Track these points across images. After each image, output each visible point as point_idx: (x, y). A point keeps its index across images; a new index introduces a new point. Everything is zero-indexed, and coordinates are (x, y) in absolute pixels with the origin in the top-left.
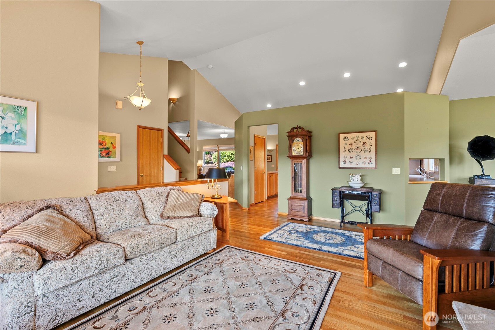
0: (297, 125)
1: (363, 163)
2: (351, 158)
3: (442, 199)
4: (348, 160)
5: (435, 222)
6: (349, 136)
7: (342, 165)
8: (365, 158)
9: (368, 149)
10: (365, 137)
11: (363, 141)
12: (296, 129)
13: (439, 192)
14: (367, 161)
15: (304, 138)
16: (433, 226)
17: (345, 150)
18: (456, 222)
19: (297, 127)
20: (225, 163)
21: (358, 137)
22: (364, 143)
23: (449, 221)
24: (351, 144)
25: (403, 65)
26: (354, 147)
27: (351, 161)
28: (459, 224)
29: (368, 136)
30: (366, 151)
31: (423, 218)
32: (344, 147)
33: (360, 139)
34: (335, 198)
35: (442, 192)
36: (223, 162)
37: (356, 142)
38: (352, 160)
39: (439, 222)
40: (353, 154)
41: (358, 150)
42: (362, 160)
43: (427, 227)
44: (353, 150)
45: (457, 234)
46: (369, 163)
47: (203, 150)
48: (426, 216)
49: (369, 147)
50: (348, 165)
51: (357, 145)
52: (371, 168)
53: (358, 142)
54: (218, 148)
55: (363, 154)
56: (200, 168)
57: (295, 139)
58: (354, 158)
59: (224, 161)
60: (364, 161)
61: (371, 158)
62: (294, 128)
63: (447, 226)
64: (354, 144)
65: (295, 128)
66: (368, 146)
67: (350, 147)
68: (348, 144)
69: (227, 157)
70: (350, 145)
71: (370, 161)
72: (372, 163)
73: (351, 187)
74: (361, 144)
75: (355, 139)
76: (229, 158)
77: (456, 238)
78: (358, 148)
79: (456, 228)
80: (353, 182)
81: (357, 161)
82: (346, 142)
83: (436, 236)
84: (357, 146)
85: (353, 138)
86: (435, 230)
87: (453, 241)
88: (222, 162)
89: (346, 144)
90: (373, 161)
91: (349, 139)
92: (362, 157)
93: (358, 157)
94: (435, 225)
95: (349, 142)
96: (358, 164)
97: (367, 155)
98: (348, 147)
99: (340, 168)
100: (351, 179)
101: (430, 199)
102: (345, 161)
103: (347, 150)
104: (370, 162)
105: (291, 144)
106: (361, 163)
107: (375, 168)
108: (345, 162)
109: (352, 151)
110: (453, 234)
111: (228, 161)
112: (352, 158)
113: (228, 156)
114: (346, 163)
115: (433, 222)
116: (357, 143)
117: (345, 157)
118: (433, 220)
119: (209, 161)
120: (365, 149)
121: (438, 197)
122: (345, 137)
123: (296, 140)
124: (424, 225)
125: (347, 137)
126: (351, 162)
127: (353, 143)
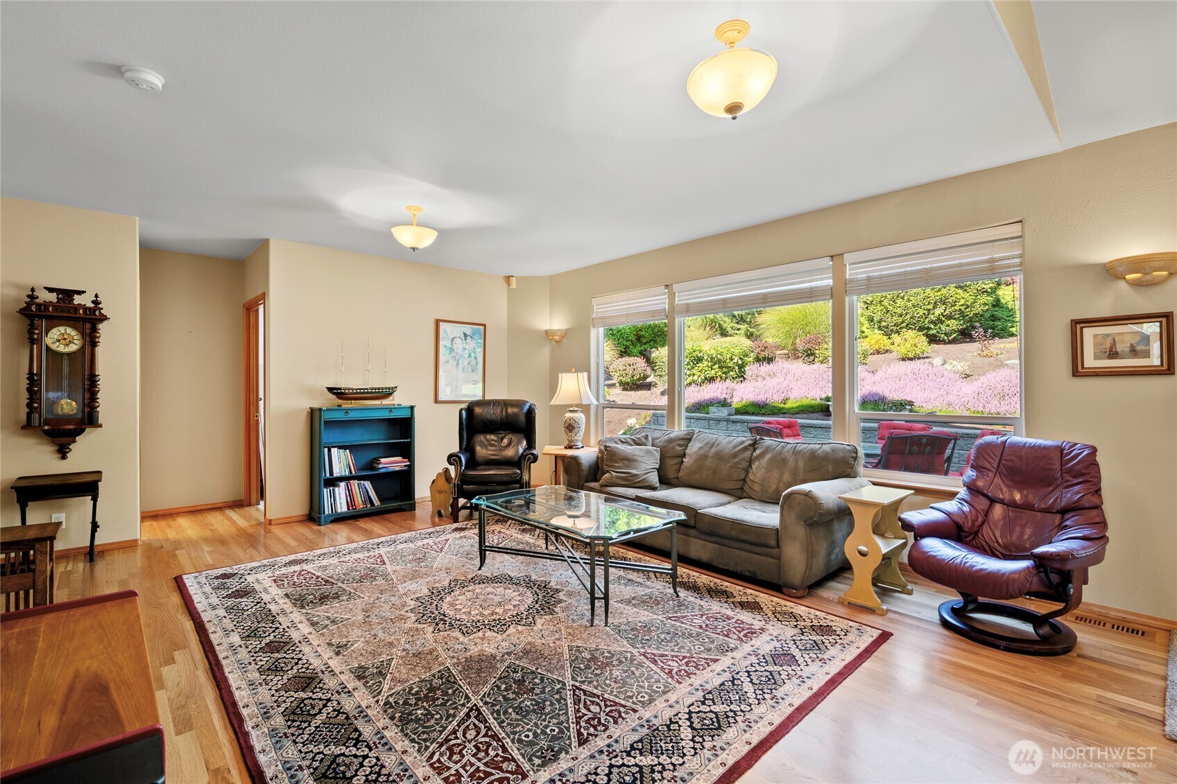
20: (698, 388)
36: (690, 384)
47: (594, 323)
54: (672, 297)
56: (568, 415)
59: (695, 378)
69: (706, 363)
76: (717, 366)
88: (688, 381)
111: (711, 380)
113: (712, 358)
119: (639, 379)
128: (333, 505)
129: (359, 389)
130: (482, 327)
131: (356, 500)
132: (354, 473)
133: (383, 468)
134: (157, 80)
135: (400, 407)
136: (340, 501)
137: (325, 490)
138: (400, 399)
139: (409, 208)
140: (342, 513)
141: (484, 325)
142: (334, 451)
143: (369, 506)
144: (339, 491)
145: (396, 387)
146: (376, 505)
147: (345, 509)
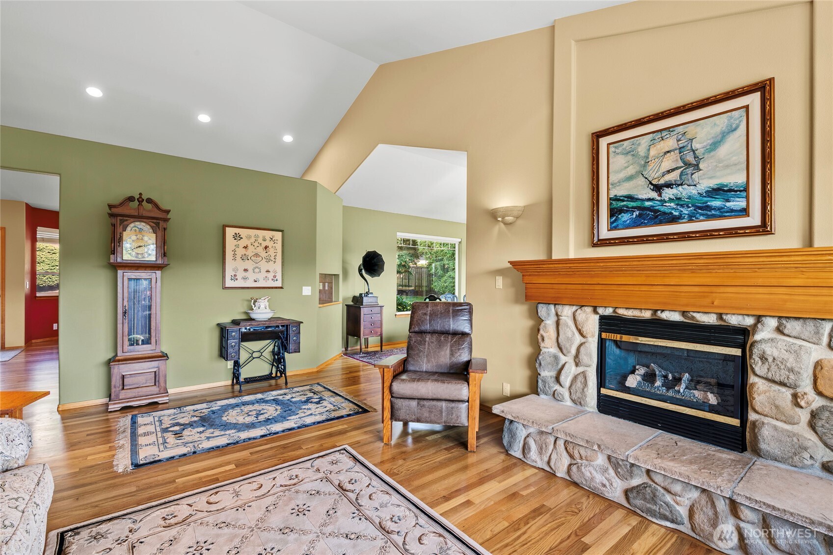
0: (140, 194)
1: (264, 280)
2: (246, 270)
3: (429, 319)
4: (241, 274)
5: (429, 343)
6: (243, 232)
7: (229, 283)
8: (268, 271)
9: (272, 258)
10: (268, 239)
11: (264, 244)
12: (136, 203)
13: (424, 312)
14: (270, 275)
15: (158, 224)
16: (428, 349)
17: (236, 256)
18: (447, 339)
19: (140, 197)
21: (257, 236)
22: (266, 247)
23: (441, 340)
24: (246, 248)
25: (288, 138)
26: (250, 252)
27: (245, 276)
28: (450, 340)
29: (271, 237)
30: (268, 260)
31: (415, 342)
32: (234, 251)
33: (260, 240)
34: (233, 342)
35: (427, 311)
37: (255, 244)
38: (247, 274)
39: (432, 342)
40: (249, 265)
41: (257, 258)
42: (264, 274)
43: (422, 351)
44: (249, 258)
45: (451, 351)
46: (272, 280)
48: (417, 340)
49: (273, 255)
50: (240, 283)
51: (255, 249)
52: (276, 288)
53: (256, 244)
55: (264, 266)
57: (132, 225)
58: (250, 270)
60: (266, 277)
61: (275, 272)
62: (131, 199)
63: (440, 345)
64: (250, 248)
65: (134, 198)
66: (271, 252)
67: (243, 251)
68: (240, 246)
70: (244, 249)
71: (275, 276)
72: (277, 280)
73: (254, 320)
74: (262, 248)
75: (253, 240)
77: (452, 354)
78: (257, 255)
79: (449, 344)
80: (259, 311)
81: (255, 277)
82: (237, 243)
83: (434, 358)
84: (255, 251)
85: (249, 237)
86: (432, 351)
87: (450, 358)
89: (237, 246)
90: (279, 277)
91: (242, 238)
92: (263, 270)
93: (257, 270)
94: (429, 346)
95: (243, 243)
96: (256, 281)
97: (271, 266)
98: (240, 251)
99: (225, 288)
100: (253, 306)
101: (417, 321)
102: (235, 275)
103: (238, 257)
104: (274, 279)
105: (121, 233)
106: (261, 280)
107: (282, 288)
108: (234, 278)
109: (248, 260)
110: (448, 352)
112: (248, 270)
114: (237, 279)
115: (427, 343)
116: (255, 247)
117: (235, 270)
118: (425, 342)
120: (268, 257)
121: (425, 316)
122: (236, 234)
123: (135, 226)
124: (419, 349)
125: (239, 234)
126: (245, 278)
127: (249, 245)
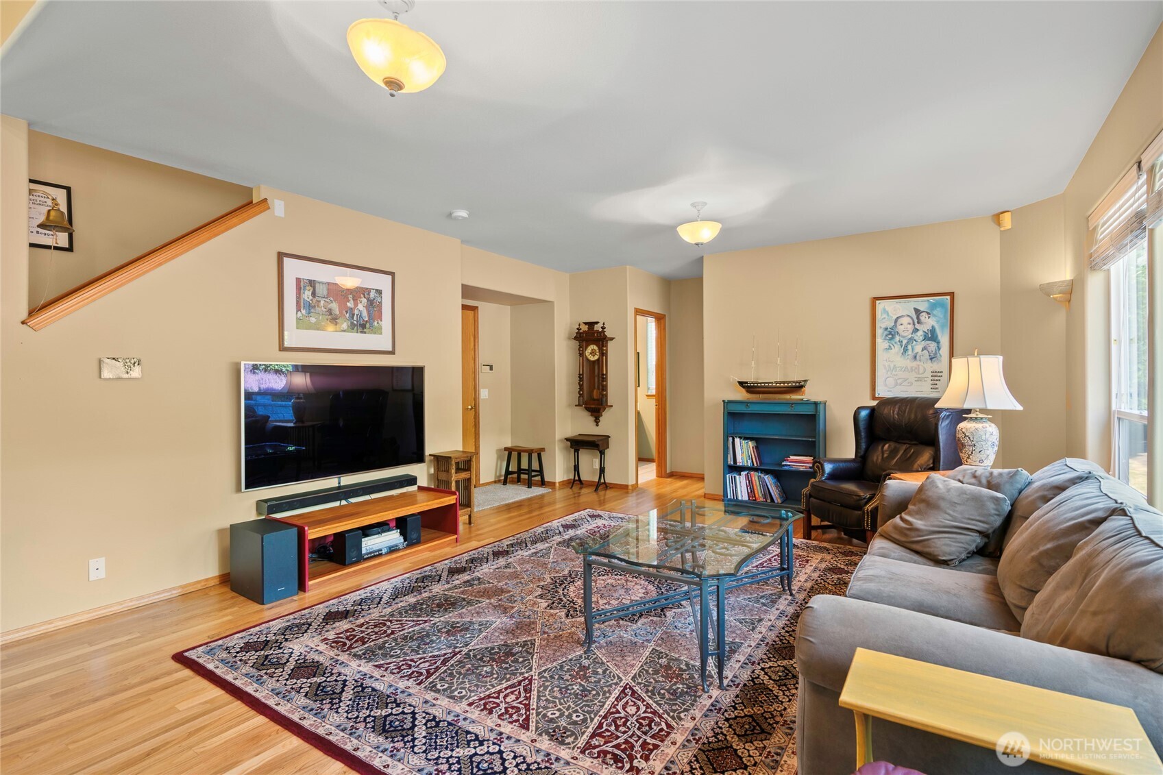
128: (735, 491)
129: (766, 383)
130: (948, 297)
131: (756, 492)
132: (755, 465)
133: (786, 465)
134: (463, 213)
135: (808, 403)
136: (741, 489)
137: (728, 476)
138: (809, 394)
139: (693, 205)
140: (742, 501)
141: (952, 294)
142: (737, 440)
143: (769, 501)
144: (740, 480)
145: (805, 381)
146: (776, 501)
147: (746, 498)
